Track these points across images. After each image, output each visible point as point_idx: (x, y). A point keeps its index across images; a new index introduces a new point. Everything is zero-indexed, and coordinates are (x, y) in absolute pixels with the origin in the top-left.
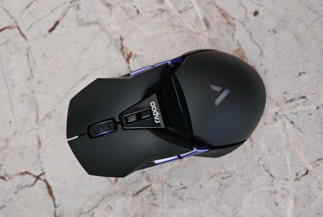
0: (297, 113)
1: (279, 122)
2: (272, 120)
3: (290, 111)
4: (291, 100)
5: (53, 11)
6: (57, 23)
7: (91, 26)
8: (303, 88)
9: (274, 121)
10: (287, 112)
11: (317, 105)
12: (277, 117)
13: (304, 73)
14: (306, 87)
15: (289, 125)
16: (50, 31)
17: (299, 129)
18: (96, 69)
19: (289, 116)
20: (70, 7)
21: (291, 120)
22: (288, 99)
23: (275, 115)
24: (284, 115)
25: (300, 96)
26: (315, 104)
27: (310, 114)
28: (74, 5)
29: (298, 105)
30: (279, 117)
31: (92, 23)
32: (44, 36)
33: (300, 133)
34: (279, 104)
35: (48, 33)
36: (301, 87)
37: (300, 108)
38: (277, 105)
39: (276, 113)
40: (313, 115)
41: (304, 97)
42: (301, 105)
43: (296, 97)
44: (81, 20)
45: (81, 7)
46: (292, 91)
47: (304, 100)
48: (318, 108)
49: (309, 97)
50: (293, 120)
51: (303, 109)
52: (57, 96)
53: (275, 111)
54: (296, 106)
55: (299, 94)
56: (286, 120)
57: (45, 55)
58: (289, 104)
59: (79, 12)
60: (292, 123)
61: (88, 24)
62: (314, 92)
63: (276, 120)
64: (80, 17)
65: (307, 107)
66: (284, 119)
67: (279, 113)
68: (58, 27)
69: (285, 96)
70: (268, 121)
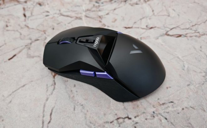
0: (168, 112)
1: (156, 118)
2: (151, 116)
3: (164, 111)
4: (163, 104)
5: (14, 50)
6: (15, 56)
7: (35, 58)
8: (170, 96)
9: (153, 118)
10: (162, 112)
11: (182, 108)
12: (155, 115)
13: (170, 87)
14: (172, 96)
15: (164, 121)
16: (9, 59)
17: (172, 123)
18: (32, 81)
19: (163, 114)
20: (24, 48)
21: (165, 117)
22: (161, 103)
23: (153, 113)
24: (159, 114)
25: (170, 101)
26: (181, 107)
27: (178, 113)
28: (27, 47)
29: (169, 107)
30: (156, 115)
31: (36, 56)
32: (5, 62)
33: (173, 126)
34: (155, 106)
35: (8, 61)
36: (169, 96)
37: (170, 109)
38: (154, 107)
39: (154, 112)
40: (180, 114)
41: (172, 102)
42: (170, 107)
43: (166, 102)
44: (30, 55)
45: (31, 48)
46: (163, 98)
47: (172, 104)
48: (183, 109)
49: (175, 102)
50: (166, 117)
51: (173, 110)
52: (3, 96)
53: (153, 111)
54: (167, 108)
55: (168, 100)
56: (161, 117)
57: (2, 72)
58: (162, 106)
59: (29, 51)
60: (166, 119)
61: (33, 57)
62: (178, 99)
63: (154, 117)
64: (29, 53)
65: (175, 109)
66: (159, 116)
67: (156, 112)
68: (15, 57)
69: (159, 101)
70: (148, 117)
